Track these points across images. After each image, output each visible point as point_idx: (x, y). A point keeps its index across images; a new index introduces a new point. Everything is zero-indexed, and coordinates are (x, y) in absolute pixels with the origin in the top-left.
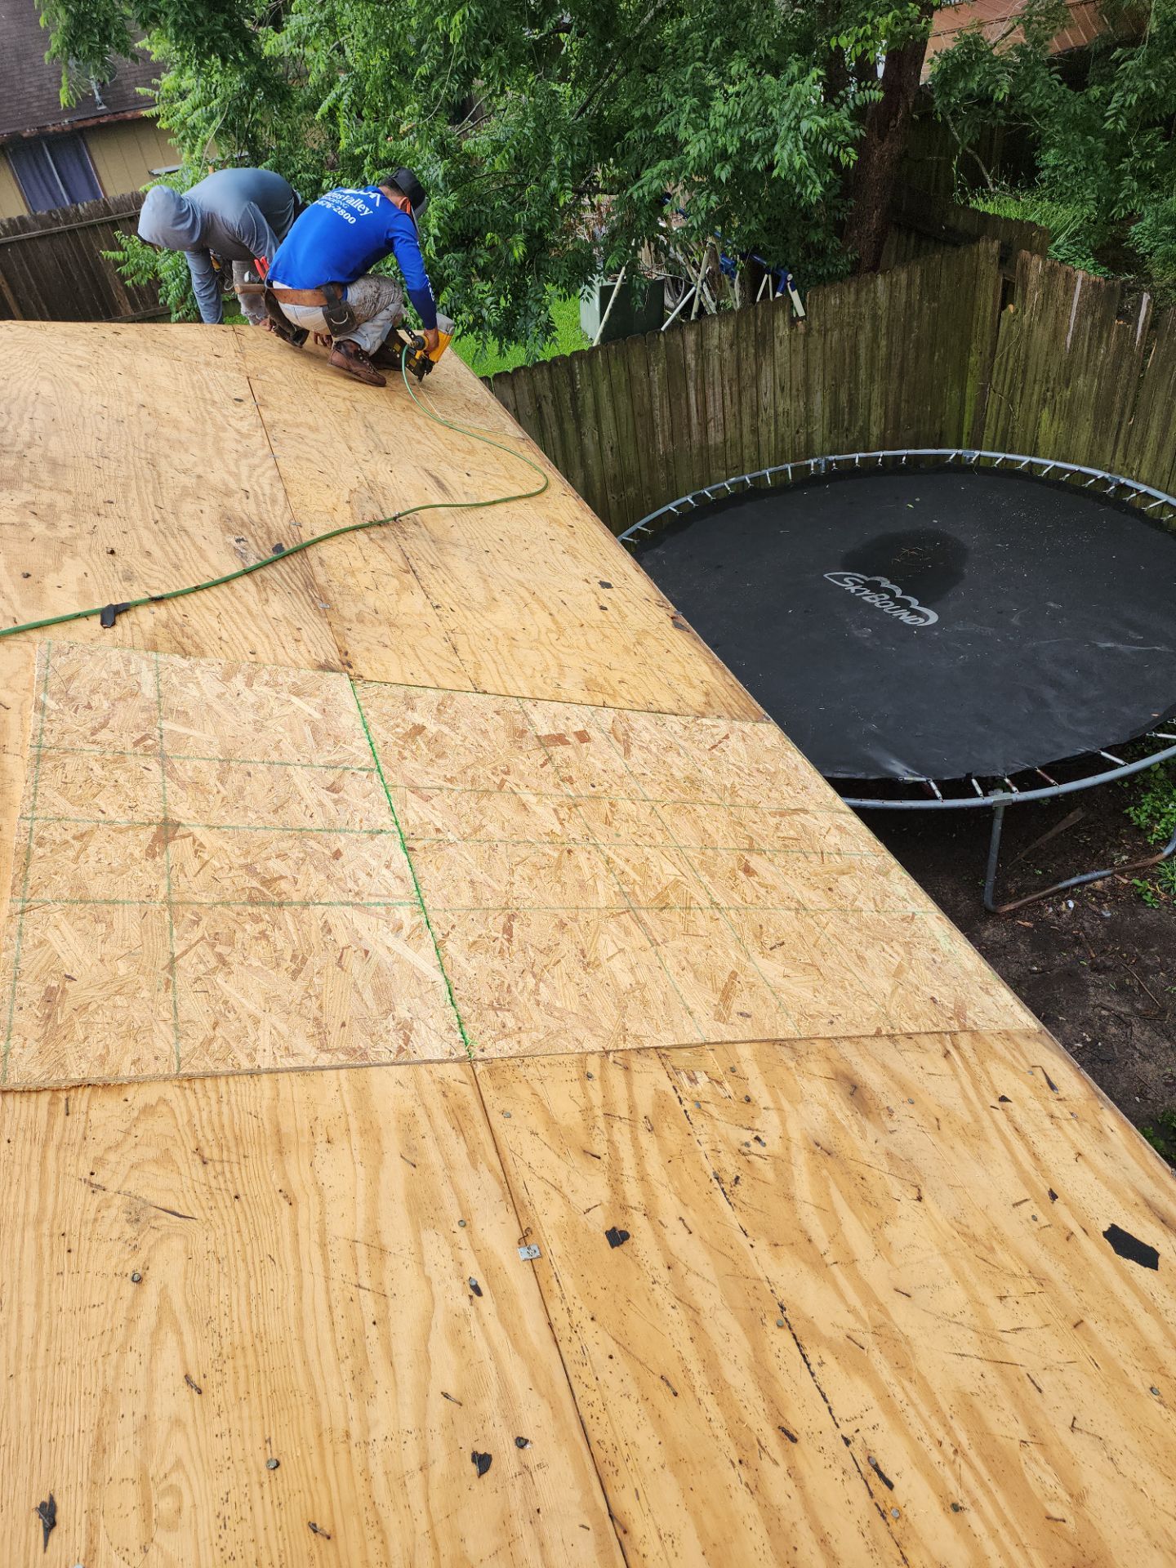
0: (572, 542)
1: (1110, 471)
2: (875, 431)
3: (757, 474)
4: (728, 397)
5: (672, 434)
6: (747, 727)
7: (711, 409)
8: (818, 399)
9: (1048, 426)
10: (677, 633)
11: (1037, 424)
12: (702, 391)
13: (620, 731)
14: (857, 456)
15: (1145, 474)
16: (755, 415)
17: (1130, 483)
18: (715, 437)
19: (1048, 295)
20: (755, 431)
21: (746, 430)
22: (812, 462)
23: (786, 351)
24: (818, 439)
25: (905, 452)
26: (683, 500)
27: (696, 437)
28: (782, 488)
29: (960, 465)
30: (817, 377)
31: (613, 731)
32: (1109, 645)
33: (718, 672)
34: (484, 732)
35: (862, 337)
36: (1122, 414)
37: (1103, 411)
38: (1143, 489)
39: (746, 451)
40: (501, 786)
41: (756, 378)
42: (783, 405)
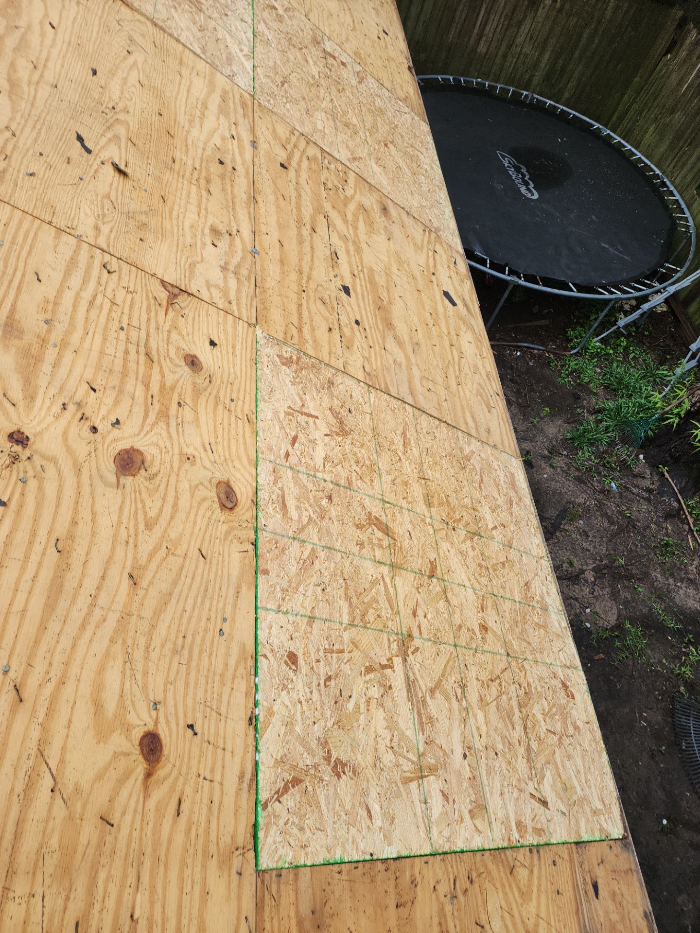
0: (380, 8)
1: (663, 173)
2: (566, 95)
3: (494, 84)
4: (500, 26)
5: (460, 32)
6: (416, 118)
7: (488, 28)
8: (547, 56)
9: (650, 137)
10: (407, 72)
11: (646, 132)
12: (488, 13)
13: (361, 75)
14: (549, 102)
15: (677, 181)
16: (509, 47)
17: (668, 183)
18: (482, 48)
19: (689, 56)
20: (505, 57)
21: (500, 53)
22: (525, 93)
23: (544, 15)
24: (535, 81)
25: (574, 112)
26: (447, 77)
27: (472, 42)
28: (502, 99)
29: (597, 133)
30: (552, 41)
31: (358, 73)
32: (606, 246)
33: (417, 97)
34: (302, 30)
35: (587, 31)
36: (685, 143)
37: (678, 137)
38: (672, 188)
39: (495, 67)
40: (301, 49)
41: (520, 24)
42: (527, 49)
